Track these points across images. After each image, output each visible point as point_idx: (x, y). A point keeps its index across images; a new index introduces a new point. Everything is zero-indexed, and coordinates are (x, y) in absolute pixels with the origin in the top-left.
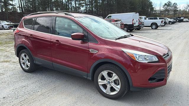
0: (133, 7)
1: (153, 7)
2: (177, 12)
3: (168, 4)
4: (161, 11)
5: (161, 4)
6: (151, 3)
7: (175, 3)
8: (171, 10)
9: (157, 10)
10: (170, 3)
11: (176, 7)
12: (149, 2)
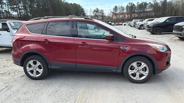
0: (68, 12)
1: (85, 12)
2: (105, 18)
3: (97, 11)
4: (91, 17)
5: (91, 10)
6: (83, 9)
7: (102, 10)
8: (100, 16)
9: (88, 16)
10: (98, 9)
11: (103, 13)
12: (82, 9)
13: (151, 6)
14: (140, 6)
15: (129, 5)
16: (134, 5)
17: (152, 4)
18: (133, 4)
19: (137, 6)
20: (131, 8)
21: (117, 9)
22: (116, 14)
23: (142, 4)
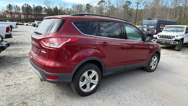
13: (46, 10)
14: (36, 9)
15: (25, 6)
16: (31, 7)
17: (47, 9)
18: (29, 6)
19: (33, 9)
20: (27, 9)
21: (12, 8)
22: (11, 13)
23: (38, 7)
